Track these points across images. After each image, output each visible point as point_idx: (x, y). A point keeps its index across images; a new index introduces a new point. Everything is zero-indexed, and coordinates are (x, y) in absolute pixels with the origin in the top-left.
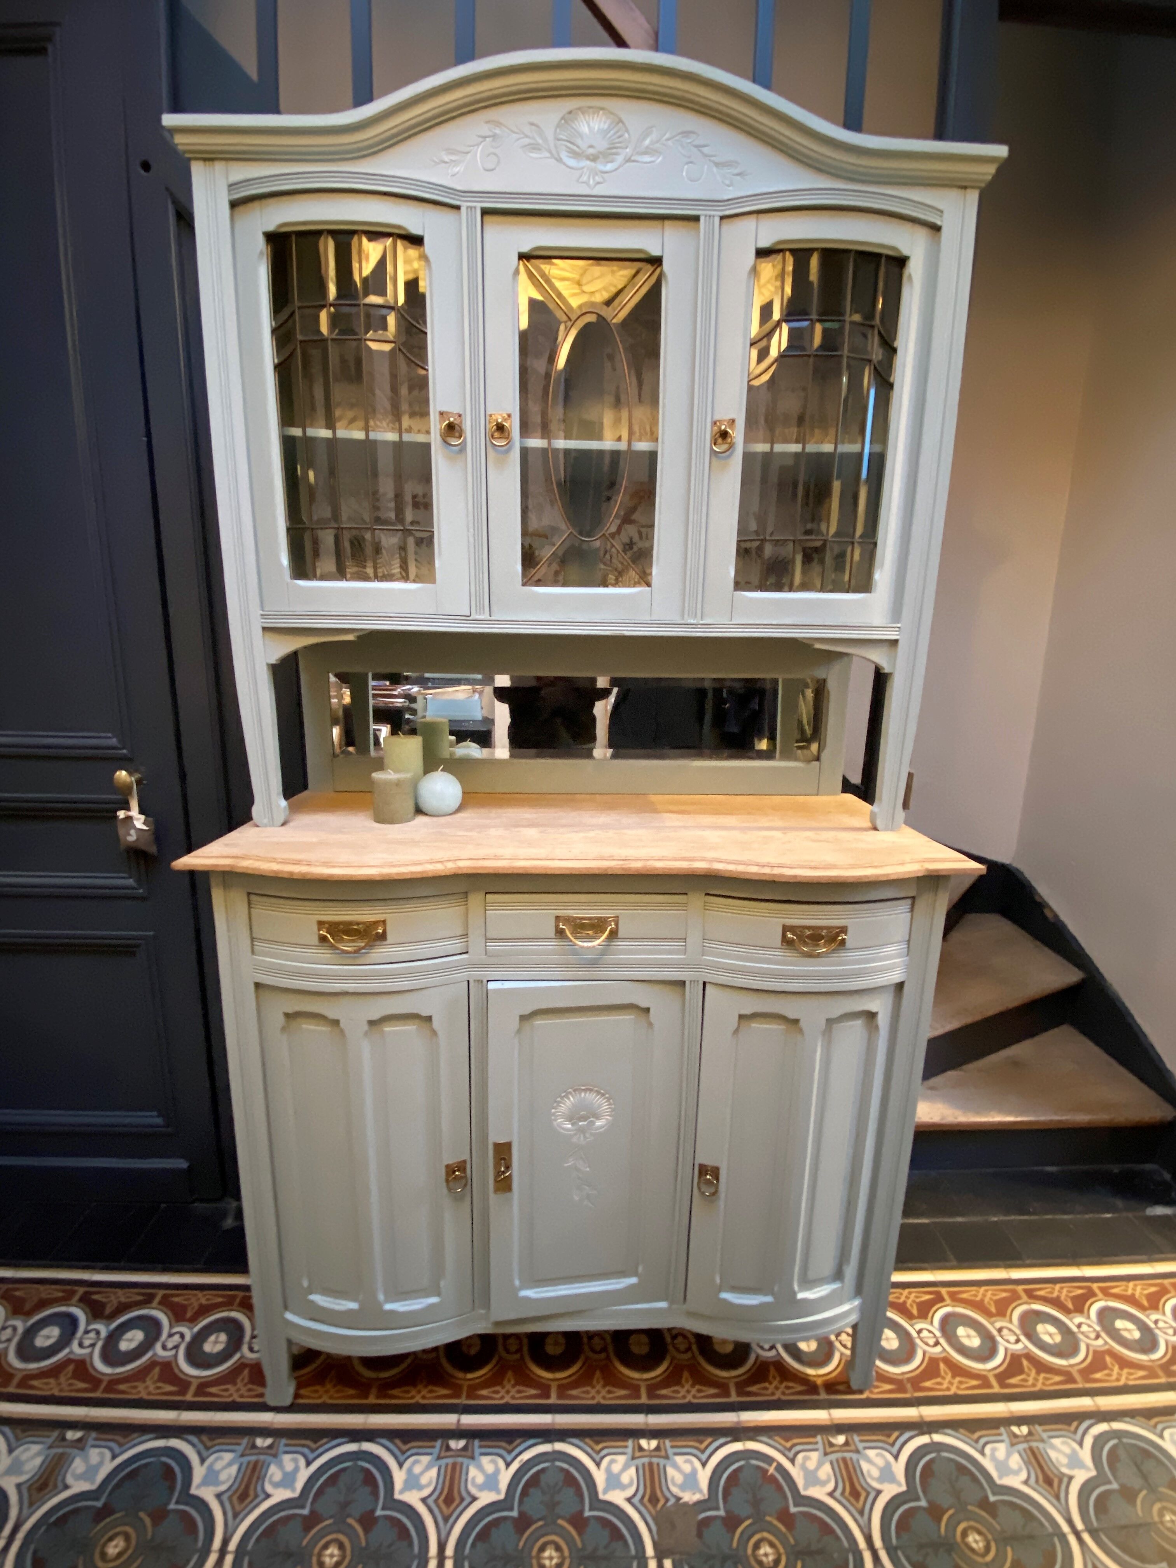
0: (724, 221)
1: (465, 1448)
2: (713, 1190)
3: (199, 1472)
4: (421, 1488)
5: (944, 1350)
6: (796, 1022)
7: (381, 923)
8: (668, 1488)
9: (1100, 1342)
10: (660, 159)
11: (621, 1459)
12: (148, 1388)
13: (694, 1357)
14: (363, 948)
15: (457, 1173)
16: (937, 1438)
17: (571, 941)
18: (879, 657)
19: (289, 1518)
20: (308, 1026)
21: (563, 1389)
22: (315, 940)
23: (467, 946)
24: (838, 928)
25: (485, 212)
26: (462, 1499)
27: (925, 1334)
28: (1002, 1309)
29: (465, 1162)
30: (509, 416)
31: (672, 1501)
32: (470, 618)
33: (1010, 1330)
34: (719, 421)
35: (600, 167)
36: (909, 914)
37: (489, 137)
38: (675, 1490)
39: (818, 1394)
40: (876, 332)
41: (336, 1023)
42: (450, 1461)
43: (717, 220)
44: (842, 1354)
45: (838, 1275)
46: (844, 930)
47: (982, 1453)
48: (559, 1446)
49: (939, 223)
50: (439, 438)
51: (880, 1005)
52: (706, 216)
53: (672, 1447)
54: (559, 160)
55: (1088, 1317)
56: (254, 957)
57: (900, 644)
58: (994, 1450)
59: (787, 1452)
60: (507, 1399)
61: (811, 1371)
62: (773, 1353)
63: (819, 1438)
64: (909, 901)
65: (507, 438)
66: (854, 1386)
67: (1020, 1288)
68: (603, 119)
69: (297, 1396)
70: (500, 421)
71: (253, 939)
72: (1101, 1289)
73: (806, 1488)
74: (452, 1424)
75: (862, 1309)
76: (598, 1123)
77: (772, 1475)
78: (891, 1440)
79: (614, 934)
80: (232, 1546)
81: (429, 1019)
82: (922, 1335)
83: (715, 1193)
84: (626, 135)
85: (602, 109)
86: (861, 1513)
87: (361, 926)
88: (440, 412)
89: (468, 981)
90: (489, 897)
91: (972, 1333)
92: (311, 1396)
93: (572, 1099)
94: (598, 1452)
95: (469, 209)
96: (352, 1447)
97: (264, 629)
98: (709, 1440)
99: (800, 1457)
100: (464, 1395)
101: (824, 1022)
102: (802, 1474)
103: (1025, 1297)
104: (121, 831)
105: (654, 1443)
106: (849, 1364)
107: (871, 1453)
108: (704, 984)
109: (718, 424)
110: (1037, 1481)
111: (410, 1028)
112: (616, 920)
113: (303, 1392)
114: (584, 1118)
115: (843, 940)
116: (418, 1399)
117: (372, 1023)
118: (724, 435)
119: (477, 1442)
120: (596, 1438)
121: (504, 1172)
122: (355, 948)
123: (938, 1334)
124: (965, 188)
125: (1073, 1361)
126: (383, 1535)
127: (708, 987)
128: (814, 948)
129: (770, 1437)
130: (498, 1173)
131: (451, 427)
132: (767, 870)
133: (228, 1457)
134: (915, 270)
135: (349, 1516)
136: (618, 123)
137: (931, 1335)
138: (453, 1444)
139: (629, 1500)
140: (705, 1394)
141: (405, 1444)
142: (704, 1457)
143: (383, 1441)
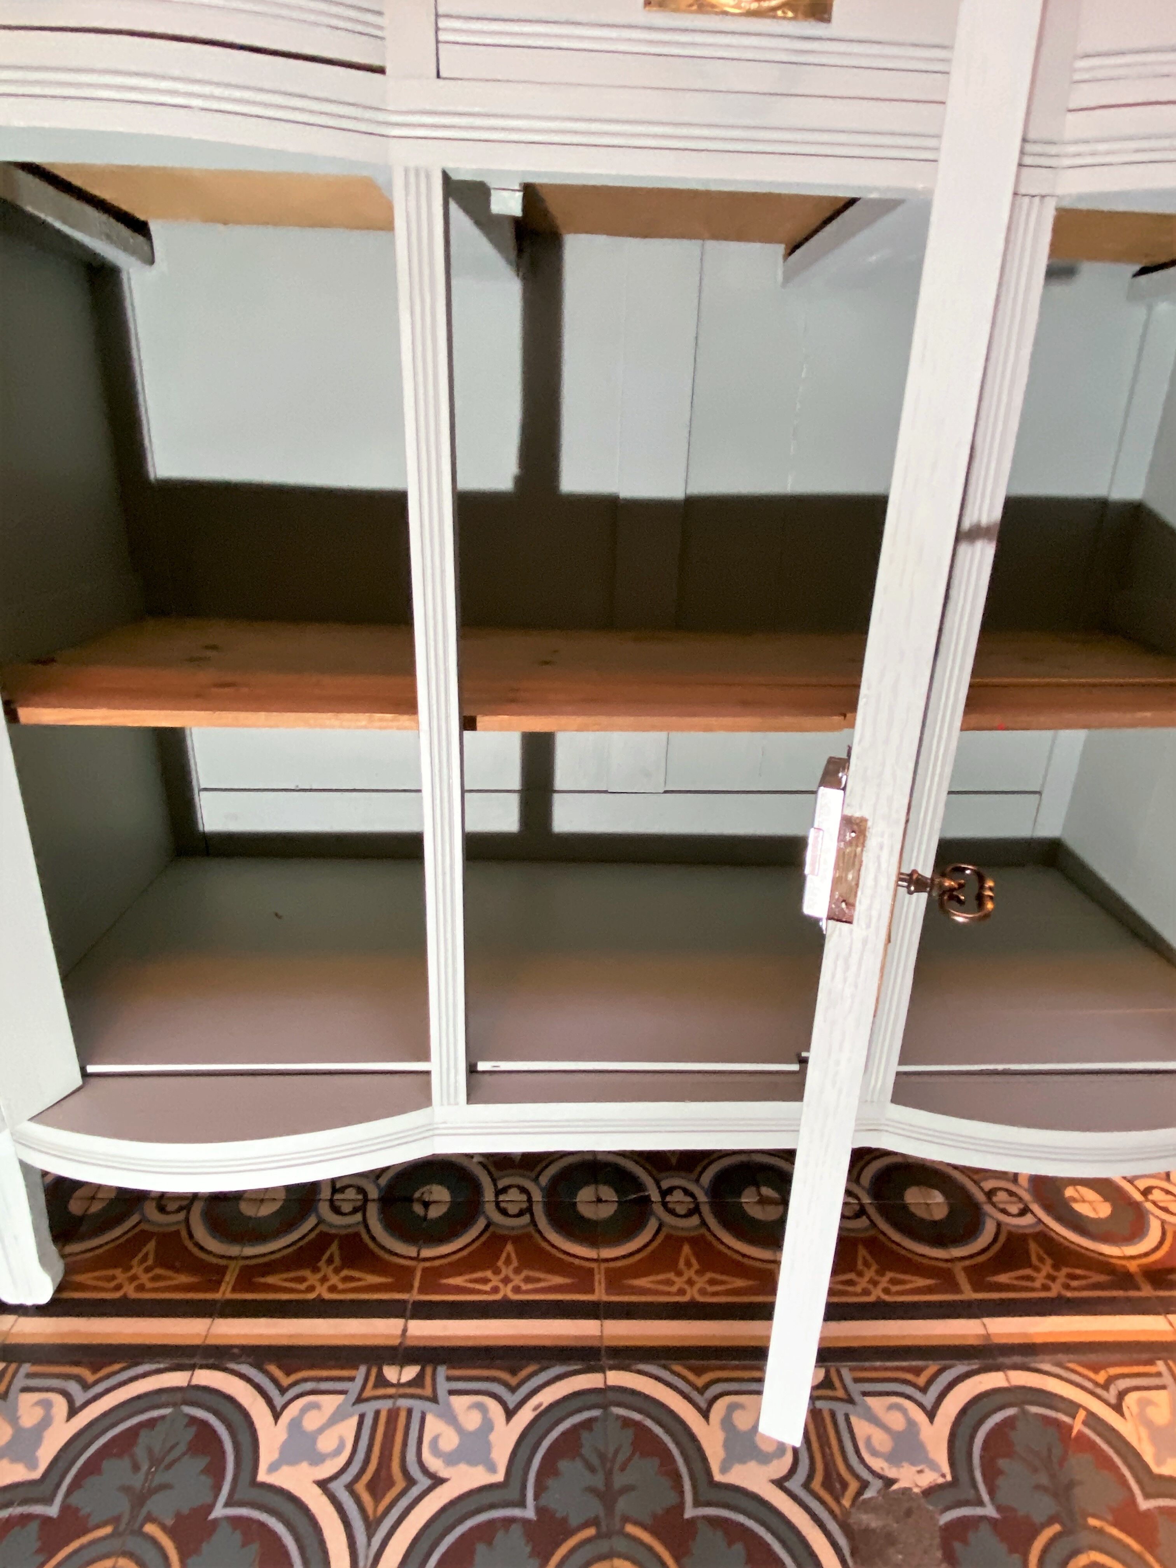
1: (418, 1381)
4: (317, 1459)
8: (862, 1461)
11: (752, 1403)
13: (877, 1223)
19: (17, 1522)
21: (618, 1276)
26: (411, 1482)
31: (875, 1487)
38: (877, 1464)
39: (1138, 1288)
42: (385, 1406)
48: (617, 1378)
53: (858, 1380)
59: (1101, 1393)
60: (507, 1292)
61: (1110, 1249)
62: (1029, 1220)
63: (1162, 1367)
69: (62, 1287)
73: (1160, 1462)
74: (390, 1337)
77: (1081, 1436)
92: (97, 1285)
94: (701, 1390)
96: (177, 1379)
98: (933, 1367)
99: (1131, 1401)
100: (416, 1283)
102: (1144, 1434)
113: (82, 1278)
116: (321, 1292)
119: (442, 1371)
120: (693, 1362)
126: (228, 1552)
129: (1060, 1364)
135: (150, 1518)
138: (391, 1373)
139: (780, 1483)
140: (908, 1286)
141: (288, 1374)
142: (929, 1399)
143: (245, 1369)
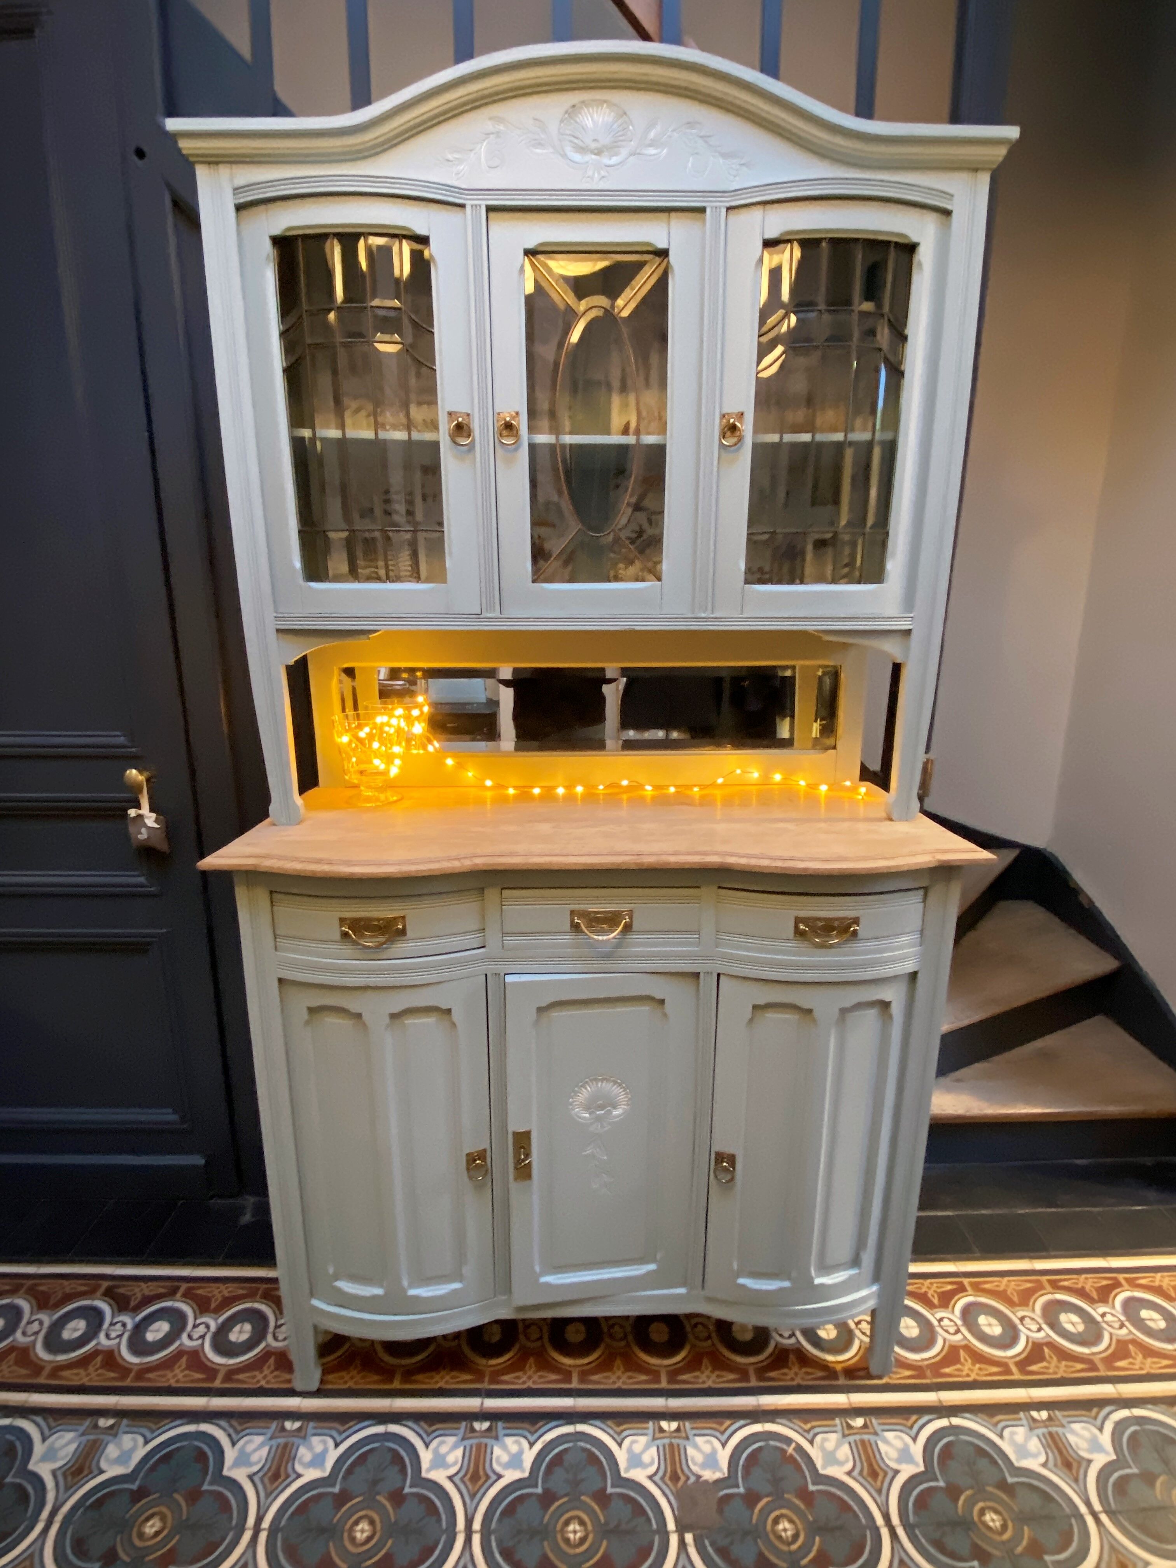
0: (731, 212)
1: (489, 1429)
2: (729, 1177)
3: (230, 1454)
4: (446, 1466)
5: (965, 1337)
6: (810, 1011)
7: (401, 920)
8: (689, 1467)
9: (1124, 1331)
10: (665, 151)
11: (643, 1440)
12: (178, 1376)
13: (713, 1345)
14: (384, 943)
15: (478, 1162)
16: (956, 1421)
17: (586, 935)
18: (892, 649)
19: (320, 1496)
20: (331, 1020)
21: (584, 1375)
22: (337, 936)
23: (484, 940)
24: (851, 919)
25: (490, 209)
26: (488, 1477)
27: (946, 1322)
28: (1025, 1298)
29: (485, 1150)
30: (517, 413)
31: (692, 1479)
32: (481, 616)
33: (1033, 1319)
34: (728, 414)
35: (606, 161)
36: (921, 905)
37: (492, 133)
38: (694, 1468)
39: (837, 1378)
40: (886, 319)
41: (359, 1016)
42: (474, 1441)
43: (724, 210)
44: (861, 1341)
45: (856, 1262)
46: (856, 921)
47: (1001, 1436)
48: (581, 1428)
49: (949, 207)
50: (448, 438)
51: (894, 995)
52: (712, 208)
53: (692, 1428)
54: (564, 155)
55: (1113, 1307)
56: (278, 953)
57: (914, 635)
58: (1013, 1434)
59: (806, 1434)
60: (530, 1384)
61: (830, 1358)
62: (792, 1341)
63: (837, 1421)
64: (921, 892)
65: (516, 436)
66: (874, 1370)
67: (1044, 1278)
68: (608, 110)
69: (322, 1382)
70: (508, 419)
71: (275, 936)
72: (1126, 1279)
73: (824, 1467)
74: (476, 1407)
75: (880, 1295)
76: (615, 1113)
77: (791, 1456)
78: (910, 1423)
79: (628, 928)
80: (266, 1524)
81: (449, 1011)
82: (942, 1323)
83: (732, 1179)
84: (631, 127)
85: (605, 101)
86: (879, 1491)
87: (381, 922)
88: (448, 412)
89: (486, 975)
90: (506, 893)
91: (994, 1321)
92: (336, 1381)
93: (589, 1089)
94: (619, 1434)
95: (474, 207)
96: (380, 1429)
97: (278, 631)
98: (728, 1422)
99: (819, 1438)
100: (487, 1379)
101: (837, 1011)
102: (820, 1454)
103: (1049, 1288)
104: (132, 829)
105: (674, 1425)
106: (868, 1351)
107: (889, 1435)
108: (719, 975)
109: (726, 416)
110: (1055, 1465)
111: (430, 1020)
112: (631, 914)
113: (330, 1377)
114: (601, 1107)
115: (855, 931)
116: (442, 1384)
117: (394, 1016)
118: (733, 428)
119: (500, 1424)
120: (618, 1420)
121: (523, 1160)
122: (376, 943)
123: (959, 1322)
124: (976, 170)
125: (1095, 1349)
126: (412, 1510)
127: (722, 977)
128: (827, 939)
129: (790, 1420)
130: (518, 1161)
131: (459, 427)
132: (779, 864)
133: (258, 1439)
134: (925, 257)
135: (378, 1493)
136: (622, 117)
137: (952, 1324)
138: (477, 1425)
139: (650, 1477)
140: (725, 1379)
141: (431, 1426)
142: (723, 1438)
143: (410, 1424)
